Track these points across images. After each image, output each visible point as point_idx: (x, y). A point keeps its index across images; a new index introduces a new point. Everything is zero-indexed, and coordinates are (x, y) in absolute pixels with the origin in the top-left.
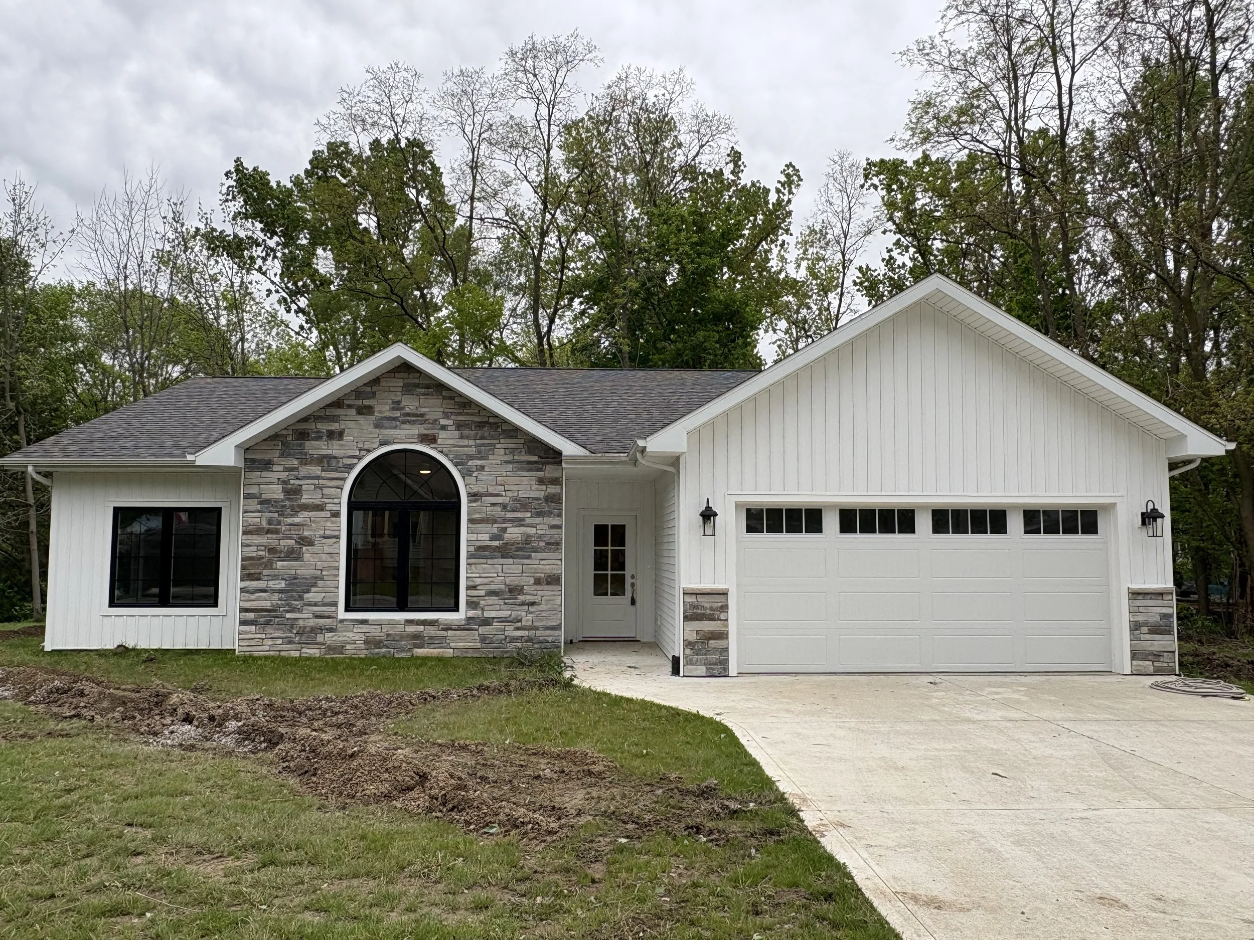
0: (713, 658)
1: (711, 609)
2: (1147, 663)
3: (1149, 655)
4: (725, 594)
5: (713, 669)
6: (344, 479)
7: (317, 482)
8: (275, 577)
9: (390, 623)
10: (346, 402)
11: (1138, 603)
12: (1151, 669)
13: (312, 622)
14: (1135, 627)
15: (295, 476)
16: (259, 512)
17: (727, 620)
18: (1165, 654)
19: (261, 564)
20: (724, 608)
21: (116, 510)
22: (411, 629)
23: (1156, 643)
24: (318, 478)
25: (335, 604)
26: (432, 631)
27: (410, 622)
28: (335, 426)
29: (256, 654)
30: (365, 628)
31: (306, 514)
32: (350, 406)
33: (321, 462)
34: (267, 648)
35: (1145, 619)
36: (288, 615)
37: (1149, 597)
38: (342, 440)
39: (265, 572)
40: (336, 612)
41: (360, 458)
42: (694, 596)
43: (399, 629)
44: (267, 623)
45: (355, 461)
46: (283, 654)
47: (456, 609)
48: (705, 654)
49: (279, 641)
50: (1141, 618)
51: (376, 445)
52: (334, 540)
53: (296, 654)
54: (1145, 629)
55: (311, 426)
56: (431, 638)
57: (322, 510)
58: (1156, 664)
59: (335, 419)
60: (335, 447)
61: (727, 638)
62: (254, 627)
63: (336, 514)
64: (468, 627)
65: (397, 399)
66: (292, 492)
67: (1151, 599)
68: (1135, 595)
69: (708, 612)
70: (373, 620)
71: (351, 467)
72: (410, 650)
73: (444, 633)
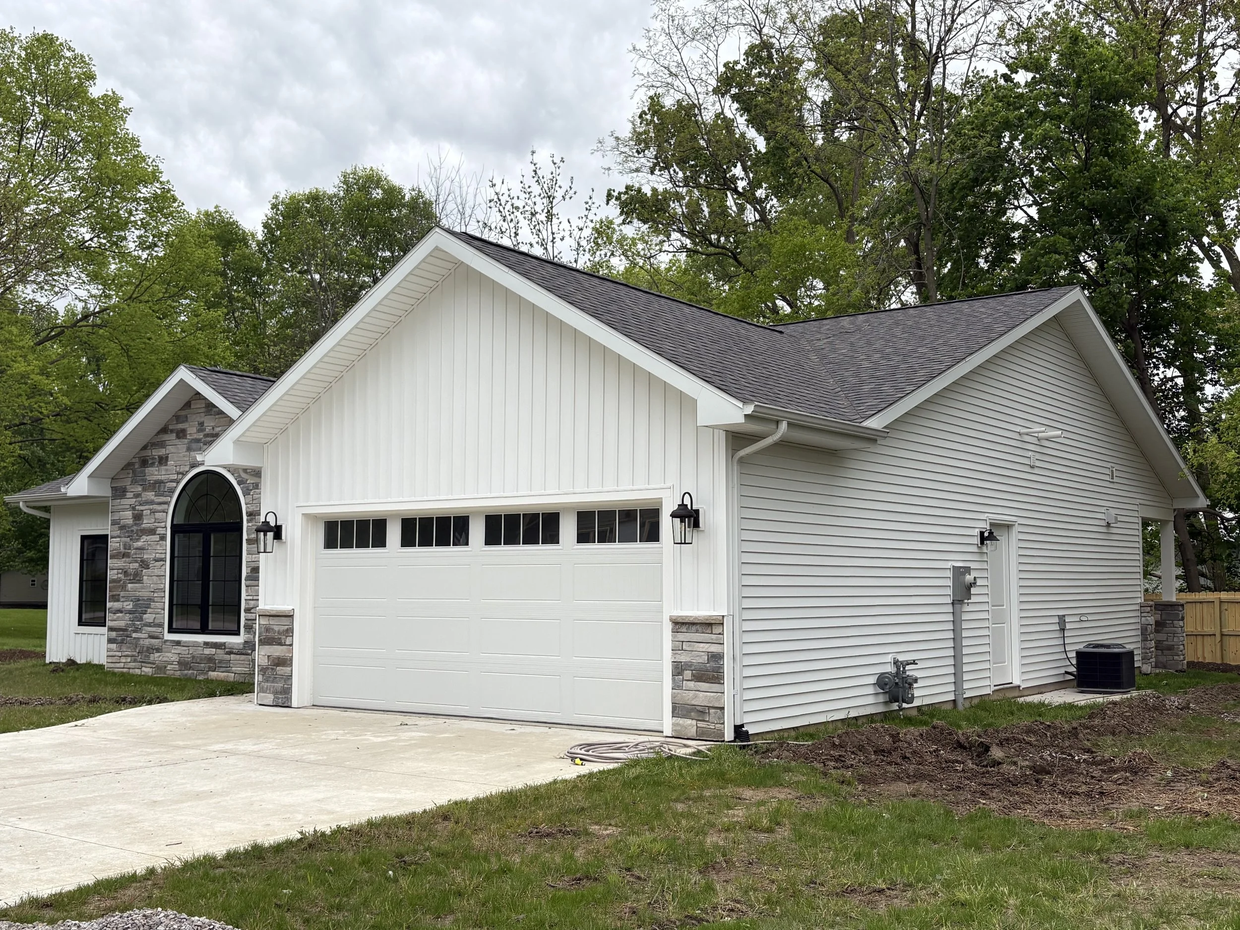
0: (279, 685)
1: (279, 632)
2: (689, 722)
3: (692, 710)
4: (290, 616)
5: (278, 698)
6: (168, 503)
7: (151, 507)
8: (127, 599)
9: (195, 645)
10: (171, 427)
11: (681, 637)
12: (693, 732)
13: (148, 642)
14: (678, 669)
15: (139, 502)
16: (119, 537)
17: (291, 645)
18: (712, 711)
19: (119, 587)
20: (290, 632)
21: (84, 538)
22: (208, 651)
23: (701, 694)
24: (152, 502)
25: (161, 625)
26: (220, 654)
27: (207, 644)
28: (162, 452)
29: (116, 670)
30: (179, 650)
31: (144, 538)
32: (172, 431)
33: (155, 488)
34: (122, 665)
35: (688, 659)
36: (134, 635)
37: (694, 628)
38: (166, 465)
39: (122, 594)
40: (162, 633)
41: (178, 482)
42: (267, 618)
43: (200, 651)
44: (122, 642)
45: (174, 484)
46: (131, 671)
47: (237, 633)
48: (273, 682)
49: (129, 660)
50: (684, 658)
51: (187, 469)
52: (162, 563)
53: (138, 671)
54: (688, 674)
55: (148, 453)
56: (221, 661)
57: (155, 534)
58: (701, 724)
59: (162, 445)
60: (163, 473)
61: (291, 665)
62: (115, 645)
63: (163, 538)
64: (244, 651)
65: (202, 420)
66: (138, 517)
67: (697, 632)
68: (679, 624)
69: (276, 636)
70: (186, 642)
71: (172, 491)
72: (206, 673)
73: (227, 657)
